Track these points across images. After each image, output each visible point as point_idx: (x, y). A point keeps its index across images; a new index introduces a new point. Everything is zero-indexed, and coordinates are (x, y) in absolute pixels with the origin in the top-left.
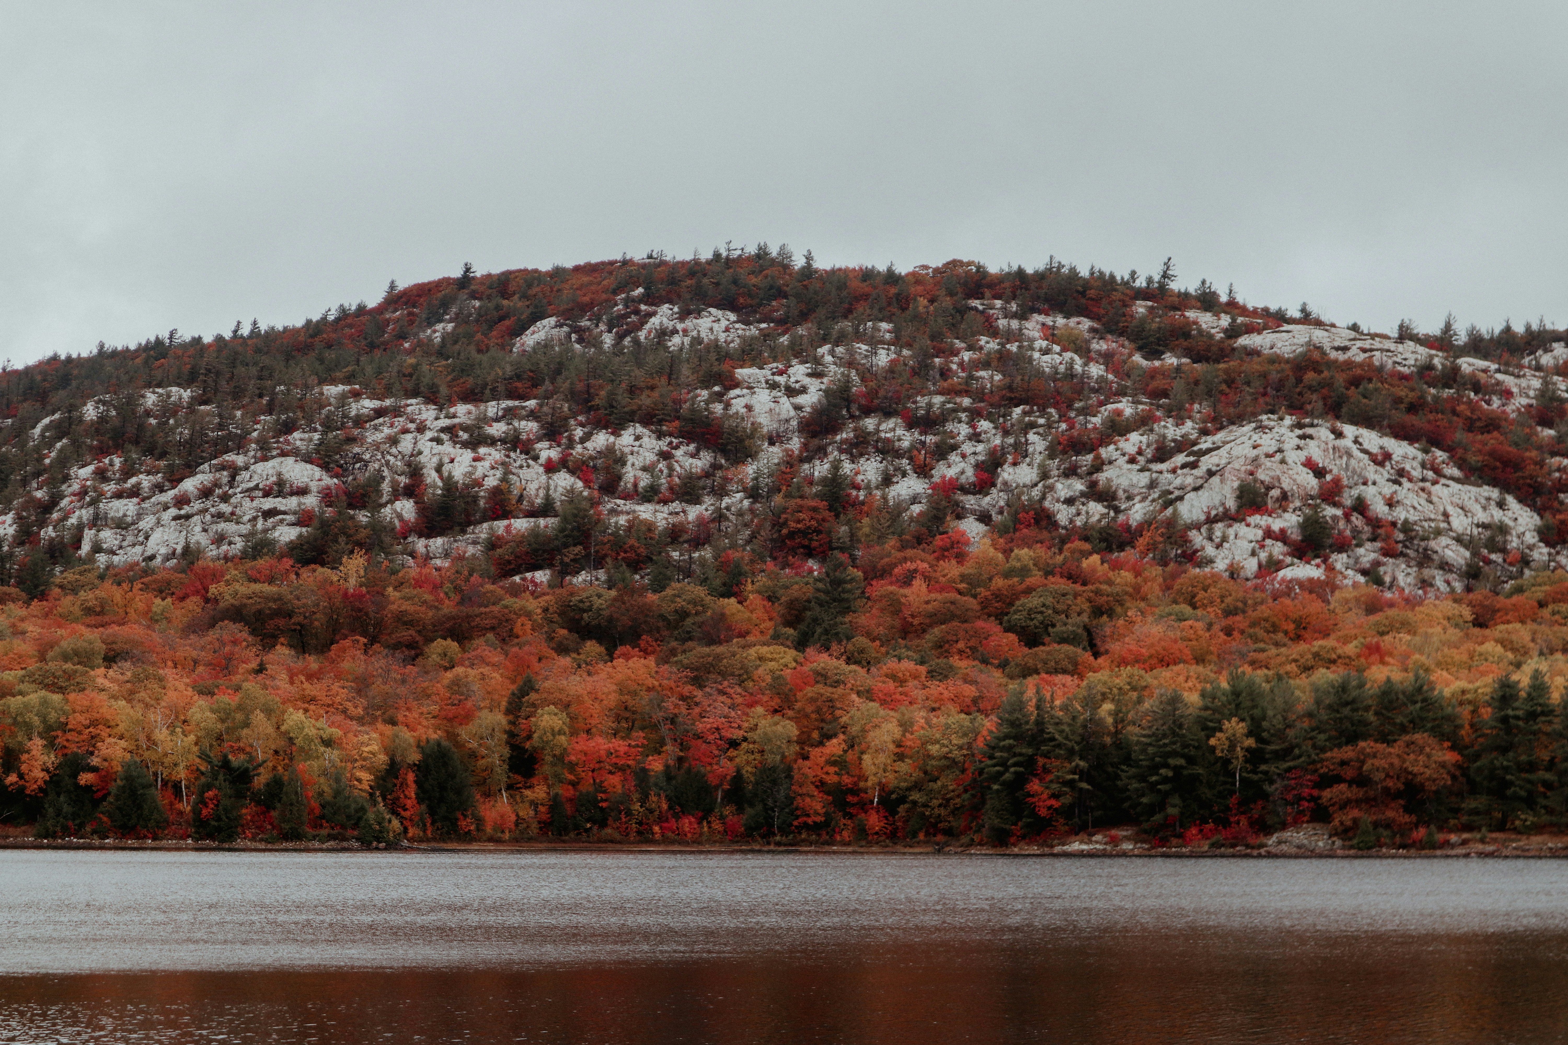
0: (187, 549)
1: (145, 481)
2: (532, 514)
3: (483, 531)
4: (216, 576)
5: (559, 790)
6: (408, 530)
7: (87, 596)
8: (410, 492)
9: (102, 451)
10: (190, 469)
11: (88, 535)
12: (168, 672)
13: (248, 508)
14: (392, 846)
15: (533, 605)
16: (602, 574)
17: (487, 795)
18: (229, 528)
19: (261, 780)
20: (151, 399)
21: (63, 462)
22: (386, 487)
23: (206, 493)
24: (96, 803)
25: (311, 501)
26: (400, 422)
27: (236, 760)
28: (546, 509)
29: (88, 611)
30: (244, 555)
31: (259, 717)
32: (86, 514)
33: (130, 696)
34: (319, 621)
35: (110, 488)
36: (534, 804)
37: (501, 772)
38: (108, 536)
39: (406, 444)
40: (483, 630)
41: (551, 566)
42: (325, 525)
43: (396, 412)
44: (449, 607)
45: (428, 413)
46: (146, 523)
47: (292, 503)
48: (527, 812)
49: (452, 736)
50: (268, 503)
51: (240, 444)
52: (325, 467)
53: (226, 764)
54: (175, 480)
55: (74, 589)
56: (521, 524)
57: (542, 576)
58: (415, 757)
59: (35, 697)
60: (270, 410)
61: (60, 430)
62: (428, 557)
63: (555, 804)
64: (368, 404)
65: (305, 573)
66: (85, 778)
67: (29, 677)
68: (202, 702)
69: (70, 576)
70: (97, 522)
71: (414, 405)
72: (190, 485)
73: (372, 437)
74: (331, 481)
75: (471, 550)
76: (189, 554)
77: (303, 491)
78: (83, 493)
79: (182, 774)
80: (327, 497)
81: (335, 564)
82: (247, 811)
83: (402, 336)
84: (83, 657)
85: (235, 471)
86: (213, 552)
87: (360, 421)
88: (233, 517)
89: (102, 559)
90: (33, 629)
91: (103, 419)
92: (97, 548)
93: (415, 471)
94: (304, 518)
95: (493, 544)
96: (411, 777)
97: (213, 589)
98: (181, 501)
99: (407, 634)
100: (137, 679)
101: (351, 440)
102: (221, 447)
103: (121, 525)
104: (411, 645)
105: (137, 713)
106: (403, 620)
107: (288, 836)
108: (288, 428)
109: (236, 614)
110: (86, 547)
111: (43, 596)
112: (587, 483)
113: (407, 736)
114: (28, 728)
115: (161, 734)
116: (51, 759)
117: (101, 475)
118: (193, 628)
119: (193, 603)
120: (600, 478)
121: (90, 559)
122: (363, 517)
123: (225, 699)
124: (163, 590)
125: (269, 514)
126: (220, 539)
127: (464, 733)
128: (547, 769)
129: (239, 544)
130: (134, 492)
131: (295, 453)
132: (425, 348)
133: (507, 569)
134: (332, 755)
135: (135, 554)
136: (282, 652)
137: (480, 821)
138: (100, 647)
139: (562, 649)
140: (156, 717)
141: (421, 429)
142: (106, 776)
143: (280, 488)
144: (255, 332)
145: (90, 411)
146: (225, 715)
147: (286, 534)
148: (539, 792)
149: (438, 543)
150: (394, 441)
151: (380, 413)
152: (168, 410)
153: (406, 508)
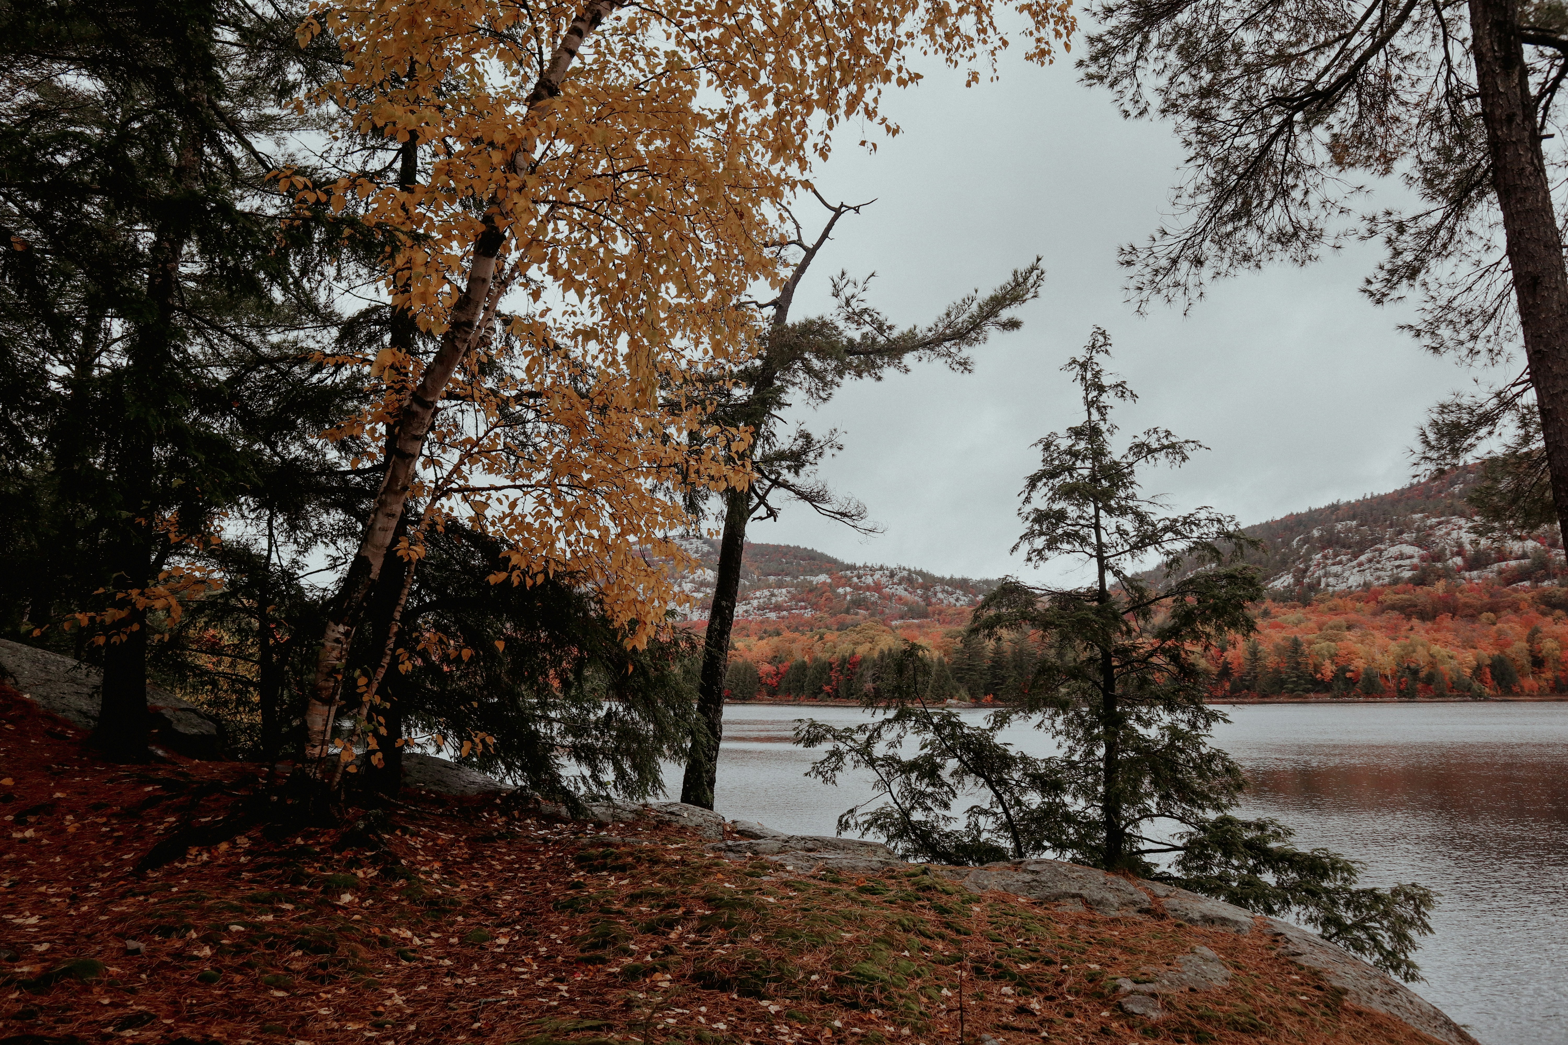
0: (1365, 584)
1: (1344, 558)
2: (1516, 559)
3: (1495, 567)
4: (1381, 593)
5: (1558, 674)
6: (1459, 570)
7: (1330, 604)
8: (1458, 554)
9: (1323, 548)
10: (1362, 552)
11: (1323, 580)
12: (1375, 632)
13: (1389, 565)
14: (1486, 700)
15: (1525, 596)
16: (1556, 581)
17: (1522, 676)
18: (1382, 573)
19: (1422, 674)
20: (1339, 526)
21: (1309, 553)
22: (1448, 552)
23: (1370, 561)
24: (1355, 684)
25: (1416, 561)
26: (1450, 526)
27: (1413, 666)
28: (1524, 556)
29: (1330, 609)
30: (1390, 584)
31: (1420, 648)
32: (1321, 572)
33: (1362, 642)
34: (1429, 608)
35: (1330, 562)
36: (1547, 680)
37: (1528, 667)
38: (1331, 580)
39: (1454, 534)
40: (1505, 608)
41: (1529, 579)
42: (1424, 570)
43: (1448, 522)
44: (1486, 599)
45: (1462, 522)
46: (1346, 574)
47: (1408, 562)
48: (1543, 683)
49: (1503, 652)
50: (1397, 563)
51: (1381, 541)
52: (1420, 547)
53: (1408, 668)
54: (1356, 558)
55: (1322, 601)
56: (1513, 563)
57: (1527, 584)
58: (1488, 662)
59: (1325, 644)
60: (1391, 526)
61: (1305, 541)
62: (1471, 580)
63: (1557, 680)
64: (1434, 520)
65: (1418, 589)
66: (1348, 675)
67: (1320, 637)
68: (1393, 643)
69: (1319, 596)
70: (1326, 575)
71: (1455, 519)
72: (1363, 558)
73: (1438, 533)
74: (1422, 552)
75: (1491, 575)
76: (1367, 585)
77: (1411, 557)
78: (1318, 565)
79: (1388, 672)
80: (1423, 559)
81: (1432, 584)
82: (1419, 686)
83: (1440, 492)
84: (1338, 628)
85: (1381, 551)
86: (1376, 583)
87: (1431, 527)
88: (1382, 569)
89: (1330, 589)
90: (1314, 618)
91: (1322, 536)
92: (1328, 585)
93: (1460, 545)
94: (1414, 568)
95: (1500, 572)
96: (1488, 670)
97: (1380, 598)
98: (1360, 564)
99: (1470, 611)
100: (1363, 635)
101: (1430, 535)
102: (1374, 542)
103: (1336, 575)
104: (1472, 616)
105: (1367, 648)
106: (1466, 605)
107: (1441, 695)
108: (1401, 532)
109: (1393, 607)
110: (1323, 585)
111: (1310, 605)
112: (1542, 544)
113: (1485, 654)
114: (1323, 656)
115: (1378, 657)
116: (1334, 668)
117: (1325, 557)
118: (1374, 614)
119: (1372, 604)
120: (1549, 541)
121: (1325, 589)
122: (1439, 565)
123: (1403, 642)
124: (1359, 599)
125: (1398, 567)
126: (1378, 578)
127: (1508, 651)
128: (1551, 665)
129: (1387, 580)
130: (1340, 563)
131: (1406, 542)
132: (1453, 495)
133: (1508, 582)
134: (1454, 663)
135: (1343, 586)
136: (1415, 622)
137: (1522, 687)
138: (1344, 624)
139: (1544, 614)
140: (1375, 650)
141: (1460, 528)
142: (1357, 673)
143: (1401, 556)
144: (1372, 497)
145: (1316, 533)
146: (1404, 648)
147: (1407, 574)
148: (1549, 675)
149: (1475, 573)
150: (1448, 534)
151: (1440, 523)
152: (1349, 530)
153: (1458, 560)
